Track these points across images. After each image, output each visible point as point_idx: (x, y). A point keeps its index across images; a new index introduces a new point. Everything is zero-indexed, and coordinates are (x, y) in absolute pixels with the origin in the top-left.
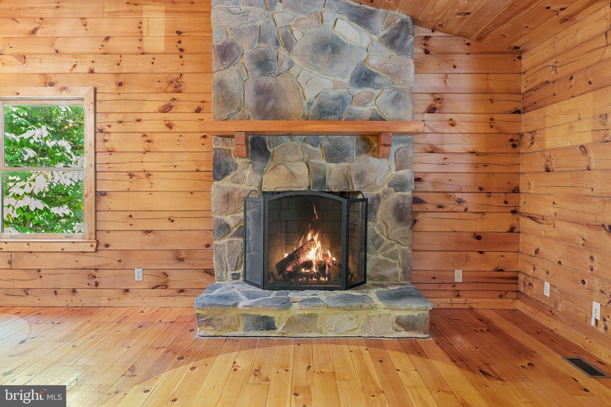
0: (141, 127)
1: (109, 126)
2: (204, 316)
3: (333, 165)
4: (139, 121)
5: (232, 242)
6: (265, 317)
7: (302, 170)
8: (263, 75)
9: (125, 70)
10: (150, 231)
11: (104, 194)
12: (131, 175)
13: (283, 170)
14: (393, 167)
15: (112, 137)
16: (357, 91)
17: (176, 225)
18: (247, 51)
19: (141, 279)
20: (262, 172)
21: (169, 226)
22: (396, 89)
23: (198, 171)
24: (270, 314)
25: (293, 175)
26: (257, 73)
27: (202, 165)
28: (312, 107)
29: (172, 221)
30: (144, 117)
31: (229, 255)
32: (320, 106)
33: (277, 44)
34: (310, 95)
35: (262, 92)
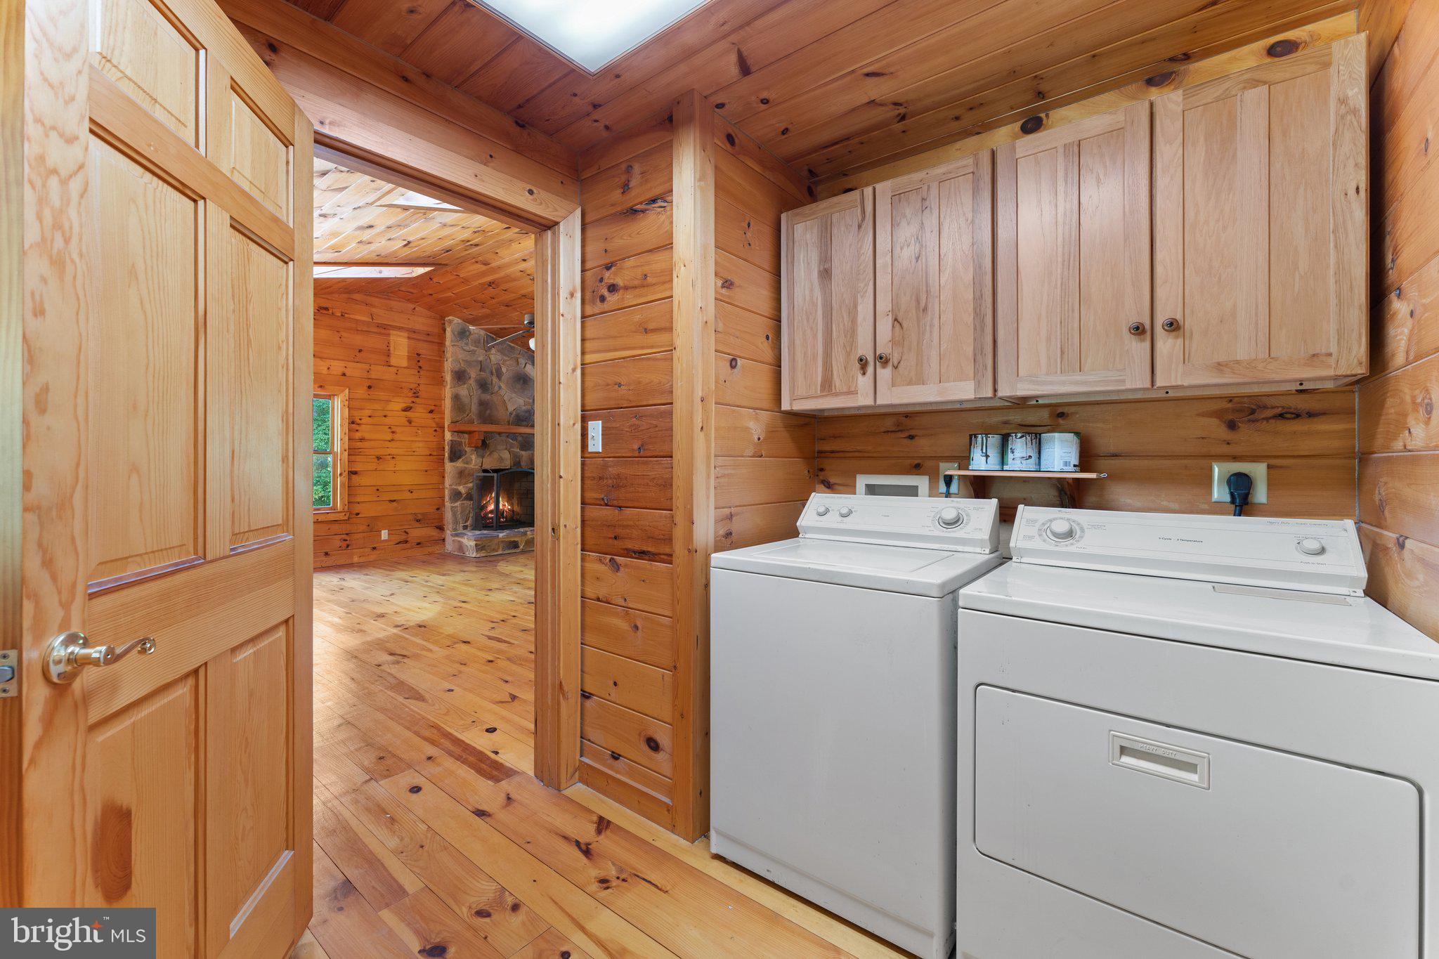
0: (387, 420)
1: (360, 419)
3: (523, 453)
4: (385, 416)
5: (464, 504)
7: (507, 455)
8: (483, 392)
9: (373, 377)
10: (395, 501)
11: (355, 473)
12: (378, 458)
13: (496, 455)
15: (363, 427)
17: (415, 495)
18: (473, 376)
19: (387, 539)
20: (483, 457)
21: (407, 495)
23: (430, 455)
25: (501, 459)
26: (480, 392)
28: (512, 416)
29: (412, 492)
30: (390, 413)
31: (461, 513)
32: (517, 416)
33: (492, 374)
34: (511, 408)
35: (483, 404)
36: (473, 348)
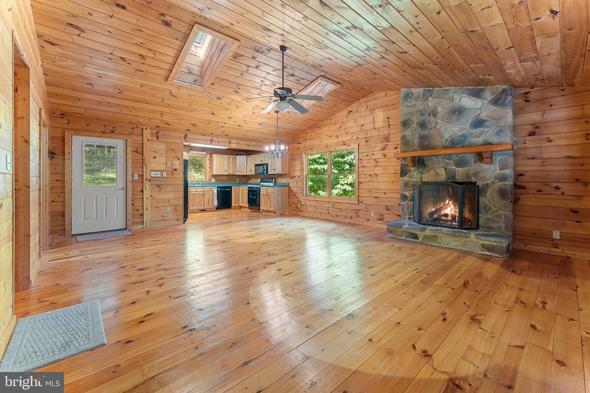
0: (374, 157)
1: (363, 157)
2: (390, 229)
3: (460, 169)
4: (373, 154)
5: (408, 203)
6: (414, 233)
7: (442, 172)
8: (423, 130)
9: (368, 136)
10: (377, 197)
11: (361, 183)
12: (370, 176)
13: (432, 172)
14: (498, 169)
15: (364, 162)
16: (474, 131)
17: (387, 196)
18: (415, 121)
19: (373, 216)
20: (422, 173)
21: (384, 195)
22: (499, 126)
24: (416, 233)
25: (438, 175)
26: (420, 130)
27: (397, 171)
28: (448, 142)
29: (385, 194)
30: (375, 153)
31: (407, 209)
32: (452, 141)
33: (430, 115)
34: (447, 136)
35: (422, 138)
36: (414, 103)
